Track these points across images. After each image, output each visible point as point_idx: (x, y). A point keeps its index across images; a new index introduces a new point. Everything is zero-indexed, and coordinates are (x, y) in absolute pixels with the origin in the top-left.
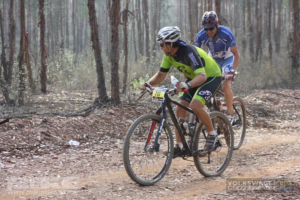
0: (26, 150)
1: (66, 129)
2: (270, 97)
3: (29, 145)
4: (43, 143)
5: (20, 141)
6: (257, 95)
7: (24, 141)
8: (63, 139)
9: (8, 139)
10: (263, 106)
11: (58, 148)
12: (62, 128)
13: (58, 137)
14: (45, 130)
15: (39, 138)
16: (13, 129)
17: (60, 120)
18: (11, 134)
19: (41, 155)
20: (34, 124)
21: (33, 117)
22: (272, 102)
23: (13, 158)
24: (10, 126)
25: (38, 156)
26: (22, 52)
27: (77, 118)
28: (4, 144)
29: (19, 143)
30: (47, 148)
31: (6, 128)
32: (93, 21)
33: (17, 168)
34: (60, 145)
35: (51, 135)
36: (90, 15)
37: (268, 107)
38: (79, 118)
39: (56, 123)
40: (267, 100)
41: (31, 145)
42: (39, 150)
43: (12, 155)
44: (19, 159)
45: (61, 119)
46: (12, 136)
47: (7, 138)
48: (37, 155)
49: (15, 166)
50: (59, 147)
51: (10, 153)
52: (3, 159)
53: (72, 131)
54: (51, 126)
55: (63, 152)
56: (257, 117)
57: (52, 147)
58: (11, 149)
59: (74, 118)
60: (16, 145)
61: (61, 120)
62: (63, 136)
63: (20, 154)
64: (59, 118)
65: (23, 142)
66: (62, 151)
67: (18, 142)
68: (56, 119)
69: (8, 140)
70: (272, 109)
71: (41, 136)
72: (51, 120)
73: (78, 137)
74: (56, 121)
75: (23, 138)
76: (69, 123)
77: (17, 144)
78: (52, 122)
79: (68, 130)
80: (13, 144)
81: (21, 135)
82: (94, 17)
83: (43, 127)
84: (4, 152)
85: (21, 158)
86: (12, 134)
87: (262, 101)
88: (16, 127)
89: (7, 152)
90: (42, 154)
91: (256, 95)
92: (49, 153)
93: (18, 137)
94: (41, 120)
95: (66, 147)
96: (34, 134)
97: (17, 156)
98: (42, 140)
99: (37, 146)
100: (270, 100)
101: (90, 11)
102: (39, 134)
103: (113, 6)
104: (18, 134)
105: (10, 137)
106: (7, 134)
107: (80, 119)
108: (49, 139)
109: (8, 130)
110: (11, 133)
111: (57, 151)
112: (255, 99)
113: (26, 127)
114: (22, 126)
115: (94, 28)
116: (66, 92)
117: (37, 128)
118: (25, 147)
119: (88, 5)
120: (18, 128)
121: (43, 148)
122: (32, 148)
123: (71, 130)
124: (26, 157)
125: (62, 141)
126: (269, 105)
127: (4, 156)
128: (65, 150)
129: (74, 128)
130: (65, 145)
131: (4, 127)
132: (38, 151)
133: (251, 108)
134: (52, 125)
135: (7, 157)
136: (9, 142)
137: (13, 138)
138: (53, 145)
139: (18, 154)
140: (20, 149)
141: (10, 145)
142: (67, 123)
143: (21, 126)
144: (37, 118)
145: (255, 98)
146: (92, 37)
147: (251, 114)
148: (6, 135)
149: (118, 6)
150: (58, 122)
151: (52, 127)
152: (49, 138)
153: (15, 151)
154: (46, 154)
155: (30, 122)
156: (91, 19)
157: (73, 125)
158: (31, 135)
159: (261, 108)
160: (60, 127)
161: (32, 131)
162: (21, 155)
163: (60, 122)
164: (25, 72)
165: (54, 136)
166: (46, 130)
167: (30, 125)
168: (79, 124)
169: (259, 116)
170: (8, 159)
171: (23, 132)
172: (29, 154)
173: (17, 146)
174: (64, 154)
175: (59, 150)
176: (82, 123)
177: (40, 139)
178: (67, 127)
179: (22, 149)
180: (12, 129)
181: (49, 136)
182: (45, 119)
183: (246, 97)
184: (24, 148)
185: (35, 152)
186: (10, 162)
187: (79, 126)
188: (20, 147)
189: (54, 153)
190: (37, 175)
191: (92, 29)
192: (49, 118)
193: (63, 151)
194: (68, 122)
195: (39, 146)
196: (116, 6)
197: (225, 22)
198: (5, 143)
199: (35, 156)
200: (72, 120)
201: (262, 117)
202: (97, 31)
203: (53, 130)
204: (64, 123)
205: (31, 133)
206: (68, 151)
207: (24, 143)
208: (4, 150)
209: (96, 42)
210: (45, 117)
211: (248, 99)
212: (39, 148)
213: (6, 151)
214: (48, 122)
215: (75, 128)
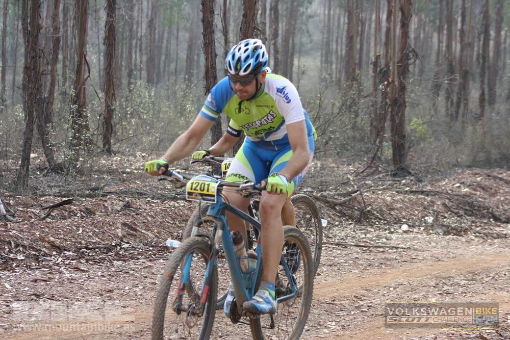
0: (100, 252)
1: (160, 220)
2: (482, 183)
3: (103, 243)
4: (126, 241)
5: (90, 236)
6: (462, 178)
7: (97, 235)
8: (156, 236)
9: (71, 231)
10: (472, 198)
11: (150, 251)
12: (154, 218)
13: (149, 233)
14: (128, 221)
15: (120, 232)
16: (78, 215)
17: (151, 205)
18: (76, 224)
19: (125, 261)
20: (110, 209)
21: (109, 198)
22: (487, 191)
23: (81, 263)
24: (73, 211)
25: (120, 262)
26: (80, 86)
27: (178, 203)
28: (66, 240)
29: (88, 239)
30: (133, 250)
31: (66, 214)
32: (210, 46)
33: (91, 279)
34: (152, 246)
35: (138, 229)
36: (204, 37)
37: (480, 199)
38: (182, 203)
39: (145, 209)
40: (478, 189)
41: (108, 244)
42: (121, 253)
43: (80, 258)
44: (92, 265)
45: (153, 203)
46: (78, 227)
47: (70, 229)
48: (119, 260)
49: (89, 277)
50: (151, 249)
51: (76, 255)
52: (67, 264)
53: (171, 223)
54: (137, 214)
55: (159, 258)
56: (462, 215)
57: (140, 249)
58: (76, 247)
59: (172, 203)
60: (83, 242)
61: (153, 205)
62: (156, 231)
63: (92, 258)
64: (149, 201)
65: (94, 237)
66: (157, 255)
67: (87, 237)
68: (145, 203)
69: (71, 233)
70: (487, 204)
71: (122, 229)
72: (138, 204)
73: (181, 234)
74: (145, 207)
75: (95, 231)
76: (166, 210)
77: (85, 241)
78: (139, 207)
79: (164, 222)
80: (79, 240)
81: (91, 226)
82: (212, 41)
83: (124, 215)
84: (67, 253)
85: (95, 264)
86: (78, 224)
87: (470, 189)
88: (82, 213)
89: (71, 253)
90: (127, 259)
91: (460, 179)
92: (138, 259)
93: (87, 230)
94: (121, 203)
95: (162, 250)
96: (111, 225)
97: (87, 261)
98: (124, 236)
99: (116, 245)
100: (484, 189)
101: (205, 31)
102: (119, 225)
103: (244, 24)
104: (86, 225)
105: (75, 228)
106: (69, 223)
107: (182, 205)
108: (135, 235)
109: (70, 218)
110: (76, 222)
111: (150, 255)
112: (458, 185)
113: (97, 213)
114: (91, 212)
115: (210, 59)
116: (143, 155)
117: (115, 216)
118: (97, 245)
119: (203, 21)
120: (84, 215)
121: (126, 250)
122: (109, 249)
123: (169, 222)
124: (103, 263)
125: (155, 239)
126: (481, 196)
127: (68, 259)
128: (163, 255)
129: (173, 219)
130: (161, 247)
131: (64, 212)
132: (119, 254)
133: (452, 200)
134: (139, 212)
135: (72, 261)
136: (73, 237)
137: (79, 230)
138: (142, 245)
139: (88, 258)
140: (91, 249)
141: (74, 242)
142: (162, 210)
143: (89, 212)
144: (115, 200)
145: (459, 183)
146: (207, 72)
147: (452, 210)
148: (68, 225)
149: (251, 25)
150: (148, 208)
151: (139, 216)
152: (135, 233)
153: (84, 252)
154: (133, 260)
155: (104, 205)
156: (206, 43)
157: (172, 215)
158: (107, 228)
159: (469, 201)
160: (151, 216)
161: (108, 220)
162: (94, 259)
163: (151, 209)
164: (87, 121)
165: (143, 231)
166: (130, 221)
167: (103, 211)
168: (181, 213)
169: (465, 214)
170: (74, 264)
171: (95, 222)
172: (107, 258)
173: (86, 244)
174: (161, 261)
175: (154, 255)
176: (186, 212)
177: (120, 235)
178: (162, 216)
179: (95, 249)
180: (76, 215)
181: (135, 230)
182: (128, 202)
183: (444, 180)
184: (97, 248)
185: (116, 255)
186: (78, 269)
187: (181, 217)
188: (91, 247)
189: (146, 258)
190: (124, 293)
191: (206, 59)
192: (134, 200)
193: (159, 256)
194: (164, 210)
195: (120, 246)
196: (248, 25)
197: (415, 55)
198: (67, 238)
199: (115, 262)
200: (170, 205)
201: (470, 215)
202: (215, 64)
203: (141, 220)
204: (158, 210)
205: (107, 223)
206: (167, 257)
207: (97, 239)
208: (65, 250)
209: (212, 80)
210: (127, 199)
211: (446, 184)
212: (120, 249)
213: (69, 251)
214: (132, 207)
215: (175, 220)
